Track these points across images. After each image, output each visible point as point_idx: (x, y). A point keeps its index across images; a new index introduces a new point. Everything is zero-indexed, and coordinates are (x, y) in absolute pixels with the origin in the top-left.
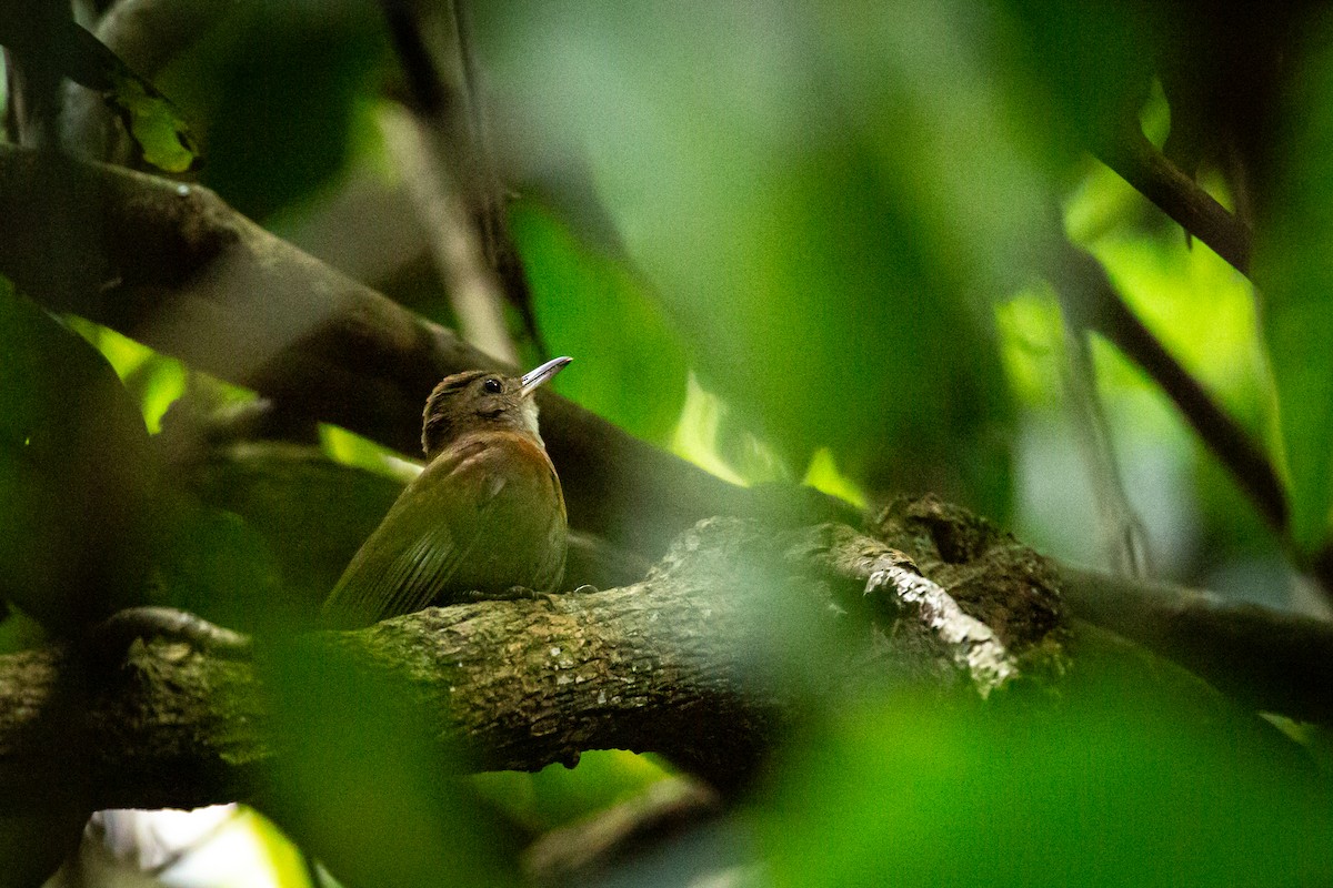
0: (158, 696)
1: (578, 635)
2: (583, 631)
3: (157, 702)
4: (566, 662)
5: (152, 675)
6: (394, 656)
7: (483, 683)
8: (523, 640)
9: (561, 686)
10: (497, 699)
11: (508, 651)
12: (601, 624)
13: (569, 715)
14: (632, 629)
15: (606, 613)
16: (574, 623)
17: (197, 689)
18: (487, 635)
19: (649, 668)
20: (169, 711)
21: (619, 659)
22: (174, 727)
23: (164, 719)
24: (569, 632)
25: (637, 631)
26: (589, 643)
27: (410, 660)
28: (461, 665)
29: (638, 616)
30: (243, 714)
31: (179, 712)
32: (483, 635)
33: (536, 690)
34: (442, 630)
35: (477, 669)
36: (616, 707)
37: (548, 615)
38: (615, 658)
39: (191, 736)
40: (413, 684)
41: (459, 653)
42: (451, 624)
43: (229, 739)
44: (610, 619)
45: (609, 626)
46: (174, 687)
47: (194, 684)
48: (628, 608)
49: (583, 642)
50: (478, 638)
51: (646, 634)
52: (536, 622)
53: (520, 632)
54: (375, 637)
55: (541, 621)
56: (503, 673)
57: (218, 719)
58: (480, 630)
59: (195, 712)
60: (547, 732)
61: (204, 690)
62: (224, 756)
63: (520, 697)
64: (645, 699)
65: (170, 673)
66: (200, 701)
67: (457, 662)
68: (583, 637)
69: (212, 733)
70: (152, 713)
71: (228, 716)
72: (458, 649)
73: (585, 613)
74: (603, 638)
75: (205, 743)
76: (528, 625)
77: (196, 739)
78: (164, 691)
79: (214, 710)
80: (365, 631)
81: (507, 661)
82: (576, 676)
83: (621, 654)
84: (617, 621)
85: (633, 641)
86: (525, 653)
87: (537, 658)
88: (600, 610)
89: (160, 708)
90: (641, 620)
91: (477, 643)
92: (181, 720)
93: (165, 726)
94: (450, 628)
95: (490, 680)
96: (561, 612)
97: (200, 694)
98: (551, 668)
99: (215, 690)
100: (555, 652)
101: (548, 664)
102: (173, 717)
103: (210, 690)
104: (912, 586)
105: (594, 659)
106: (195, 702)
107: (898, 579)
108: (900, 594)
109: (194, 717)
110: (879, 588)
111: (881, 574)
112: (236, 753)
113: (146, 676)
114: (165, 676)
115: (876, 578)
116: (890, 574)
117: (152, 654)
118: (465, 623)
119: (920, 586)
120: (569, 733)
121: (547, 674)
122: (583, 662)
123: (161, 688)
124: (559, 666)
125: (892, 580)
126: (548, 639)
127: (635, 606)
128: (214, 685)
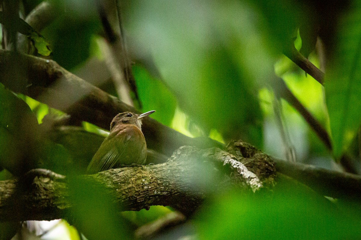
0: (42, 192)
1: (149, 176)
2: (151, 175)
3: (41, 193)
4: (146, 183)
5: (40, 186)
6: (102, 181)
7: (125, 188)
8: (135, 177)
9: (145, 189)
10: (128, 192)
11: (131, 180)
12: (155, 173)
13: (147, 196)
14: (163, 174)
15: (157, 170)
16: (148, 173)
17: (51, 190)
18: (126, 176)
19: (168, 185)
20: (44, 195)
21: (160, 182)
22: (45, 199)
23: (43, 197)
24: (147, 175)
25: (165, 175)
26: (152, 178)
27: (106, 182)
28: (119, 184)
29: (165, 171)
30: (64, 196)
31: (47, 196)
32: (125, 176)
33: (138, 190)
34: (115, 175)
35: (123, 185)
36: (159, 194)
37: (142, 171)
38: (159, 182)
39: (50, 201)
40: (107, 188)
41: (119, 181)
42: (117, 173)
43: (59, 203)
44: (158, 172)
45: (157, 174)
46: (45, 189)
47: (51, 188)
48: (162, 169)
49: (151, 178)
50: (124, 177)
51: (167, 176)
52: (139, 173)
53: (134, 175)
54: (98, 176)
55: (140, 172)
56: (130, 186)
57: (57, 197)
58: (124, 175)
59: (51, 196)
60: (141, 201)
61: (53, 190)
62: (58, 207)
63: (134, 192)
64: (167, 192)
65: (44, 185)
66: (52, 193)
67: (118, 183)
68: (151, 176)
69: (55, 201)
70: (40, 196)
71: (59, 197)
72: (119, 179)
73: (151, 170)
74: (156, 177)
75: (54, 203)
76: (137, 173)
77: (51, 202)
78: (43, 190)
79: (56, 195)
80: (95, 175)
81: (131, 183)
82: (149, 186)
83: (160, 181)
84: (159, 172)
85: (164, 177)
86: (136, 181)
87: (139, 182)
88: (155, 170)
89: (42, 194)
90: (166, 172)
91: (123, 178)
92: (48, 198)
93: (43, 199)
94: (117, 174)
95: (127, 187)
96: (145, 170)
97: (52, 191)
98: (142, 184)
99: (56, 190)
100: (143, 180)
101: (142, 183)
102: (45, 197)
103: (55, 190)
104: (235, 164)
105: (153, 182)
106: (51, 193)
107: (232, 162)
108: (232, 166)
109: (51, 197)
110: (227, 164)
111: (228, 160)
112: (61, 206)
113: (38, 186)
114: (43, 186)
115: (226, 161)
116: (230, 160)
117: (40, 181)
118: (120, 173)
119: (237, 163)
120: (147, 201)
121: (141, 186)
122: (151, 183)
123: (42, 189)
124: (145, 184)
125: (230, 162)
126: (142, 177)
127: (164, 168)
128: (56, 189)
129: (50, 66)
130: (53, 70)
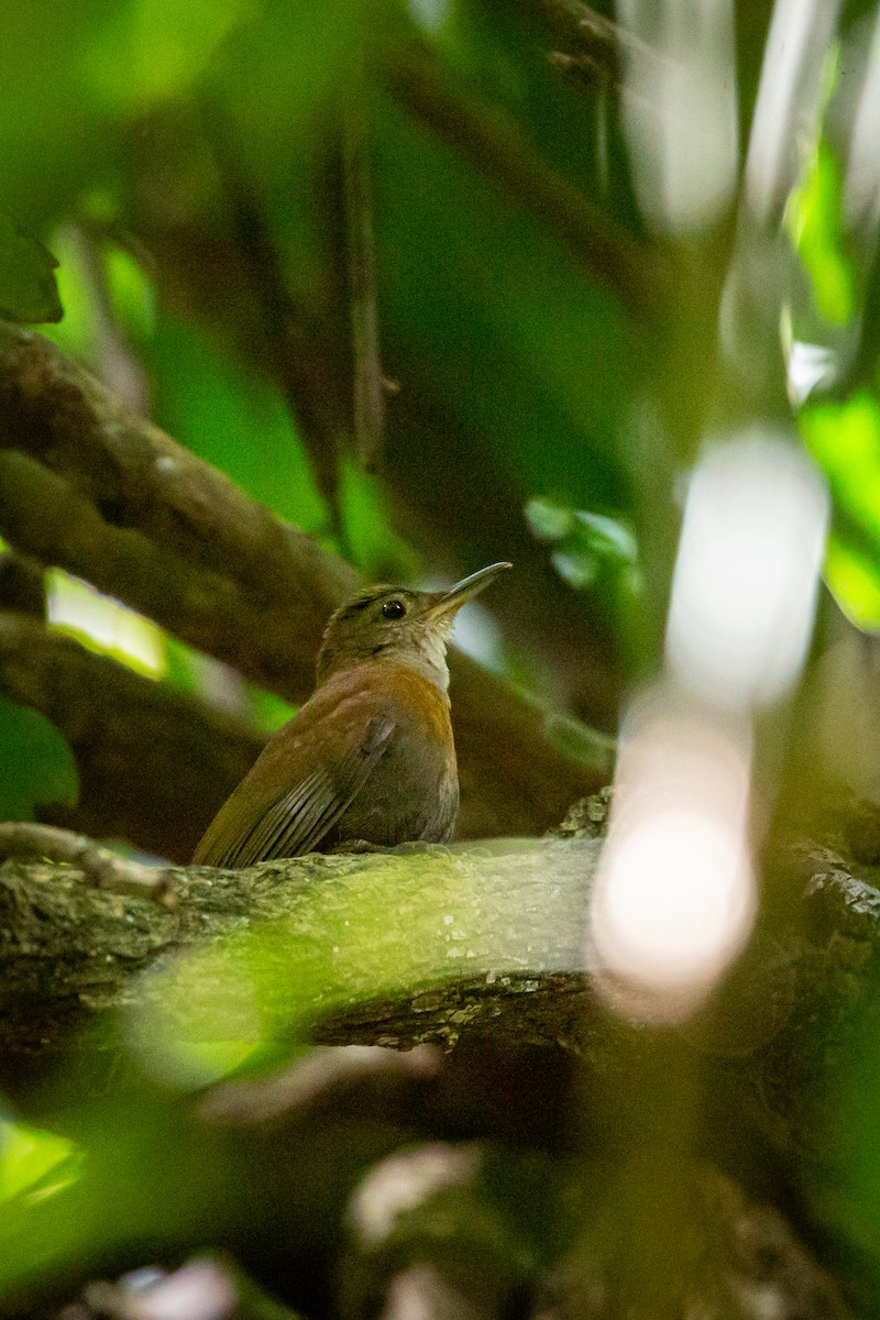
0: (25, 922)
1: (474, 904)
2: (479, 900)
3: (21, 927)
4: (458, 934)
5: (19, 898)
6: (278, 905)
7: (369, 946)
8: (415, 903)
9: (450, 959)
10: (381, 966)
11: (398, 914)
12: (498, 894)
13: (454, 993)
14: (532, 904)
15: (505, 883)
16: (470, 890)
17: (63, 918)
18: (377, 892)
19: (545, 950)
20: (33, 940)
21: (515, 936)
22: (34, 958)
23: (26, 948)
24: (465, 899)
25: (537, 906)
26: (484, 915)
27: (294, 910)
28: (347, 923)
29: (537, 890)
30: (112, 954)
31: (43, 943)
32: (373, 892)
33: (423, 961)
34: (329, 881)
35: (363, 929)
36: (505, 989)
37: (443, 878)
38: (511, 934)
39: (52, 969)
40: (295, 939)
41: (346, 910)
42: (338, 876)
43: (92, 980)
44: (509, 889)
45: (507, 898)
46: (40, 914)
47: (62, 912)
48: (529, 880)
49: (478, 912)
50: (367, 895)
51: (547, 912)
52: (430, 884)
53: (413, 893)
54: (258, 880)
55: (438, 884)
56: (391, 937)
57: (84, 956)
58: (370, 887)
59: (59, 945)
60: (428, 1009)
61: (71, 921)
62: (83, 997)
63: (406, 966)
64: (536, 984)
65: (37, 896)
66: (66, 932)
67: (343, 920)
68: (479, 906)
69: (74, 971)
70: (15, 940)
71: (93, 953)
72: (346, 905)
73: (483, 880)
74: (501, 910)
75: (66, 980)
76: (421, 887)
77: (57, 974)
78: (29, 918)
79: (79, 946)
81: (396, 924)
82: (467, 949)
83: (517, 931)
84: (515, 893)
85: (533, 917)
86: (416, 917)
87: (428, 925)
88: (499, 878)
89: (22, 936)
90: (542, 894)
91: (364, 901)
92: (44, 952)
93: (23, 957)
94: (336, 880)
95: (376, 944)
96: (458, 876)
97: (67, 924)
98: (442, 938)
99: (83, 922)
100: (448, 920)
101: (439, 933)
102: (35, 947)
103: (78, 922)
104: (863, 896)
105: (488, 932)
106: (60, 933)
107: (845, 885)
108: (848, 903)
109: (58, 950)
110: (820, 892)
111: (824, 876)
112: (96, 996)
113: (13, 899)
114: (33, 900)
115: (819, 879)
116: (836, 878)
117: (22, 874)
118: (354, 876)
119: (872, 897)
120: (449, 1012)
121: (437, 943)
122: (478, 935)
123: (27, 913)
124: (451, 937)
125: (837, 886)
126: (442, 905)
127: (535, 878)
128: (83, 916)
129: (34, 357)
130: (45, 375)
